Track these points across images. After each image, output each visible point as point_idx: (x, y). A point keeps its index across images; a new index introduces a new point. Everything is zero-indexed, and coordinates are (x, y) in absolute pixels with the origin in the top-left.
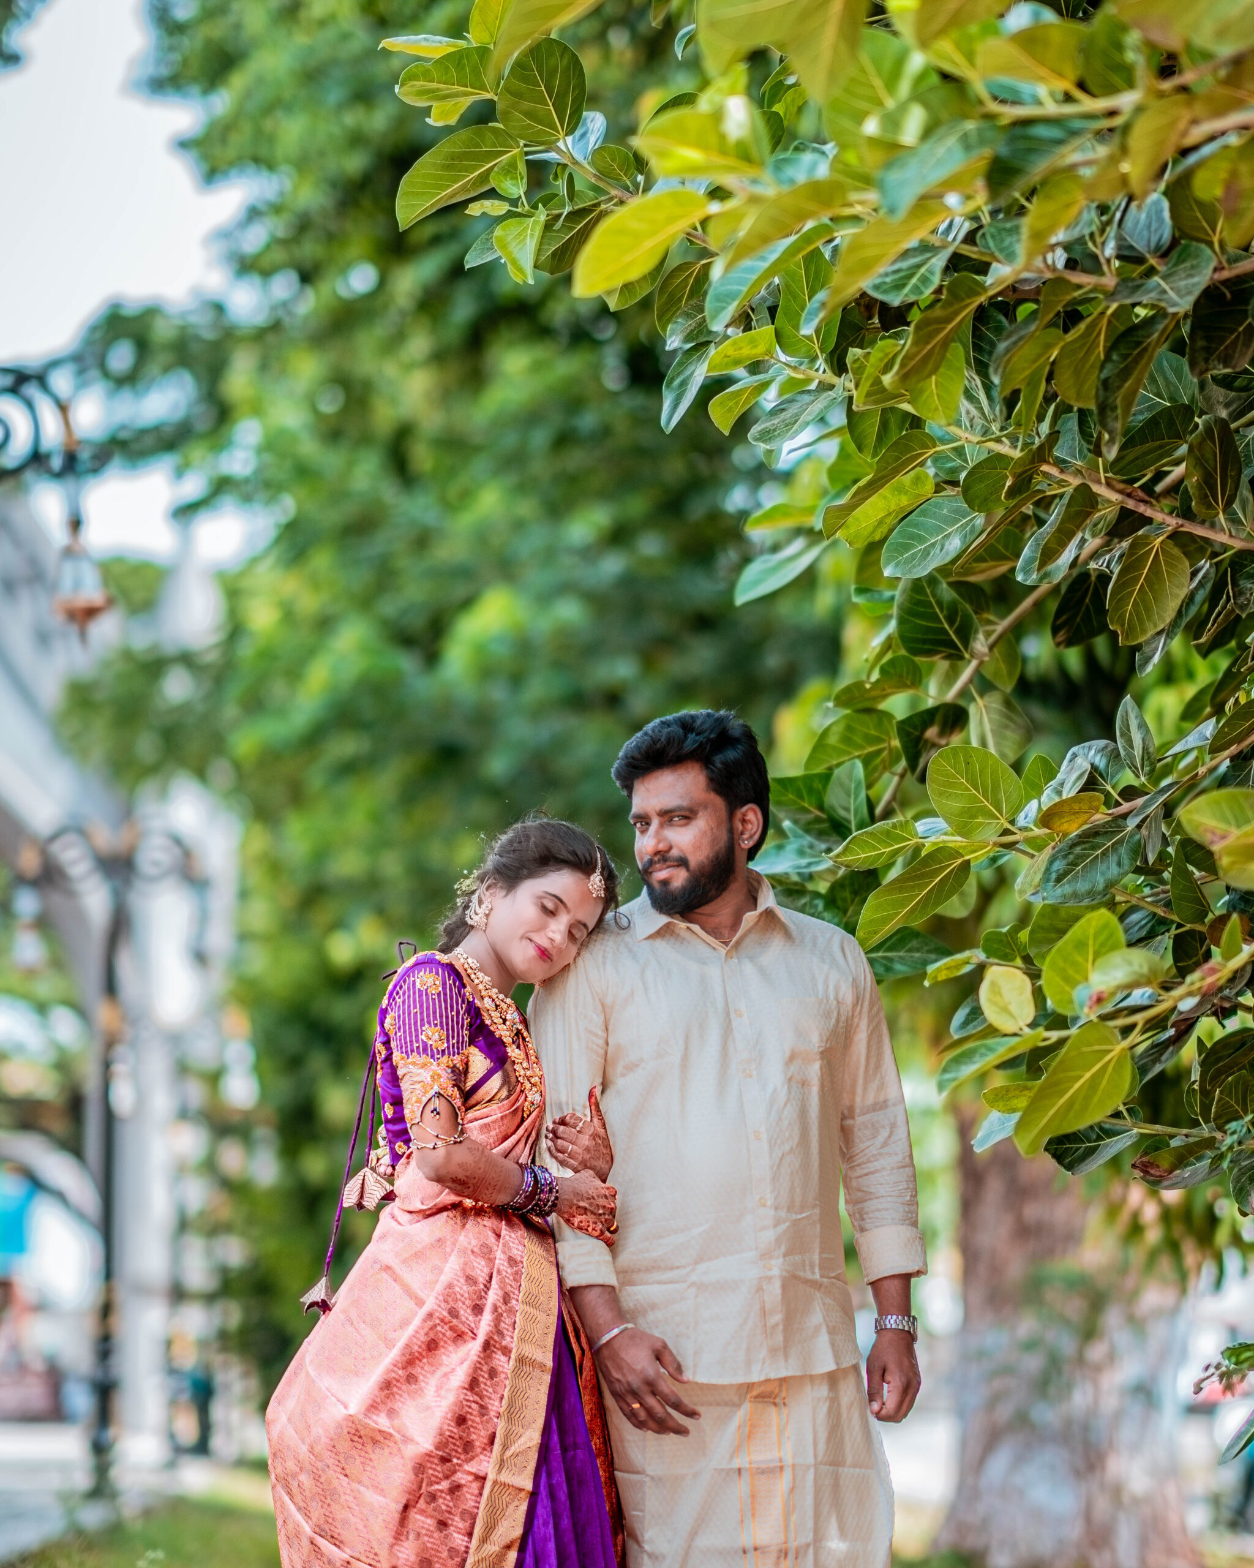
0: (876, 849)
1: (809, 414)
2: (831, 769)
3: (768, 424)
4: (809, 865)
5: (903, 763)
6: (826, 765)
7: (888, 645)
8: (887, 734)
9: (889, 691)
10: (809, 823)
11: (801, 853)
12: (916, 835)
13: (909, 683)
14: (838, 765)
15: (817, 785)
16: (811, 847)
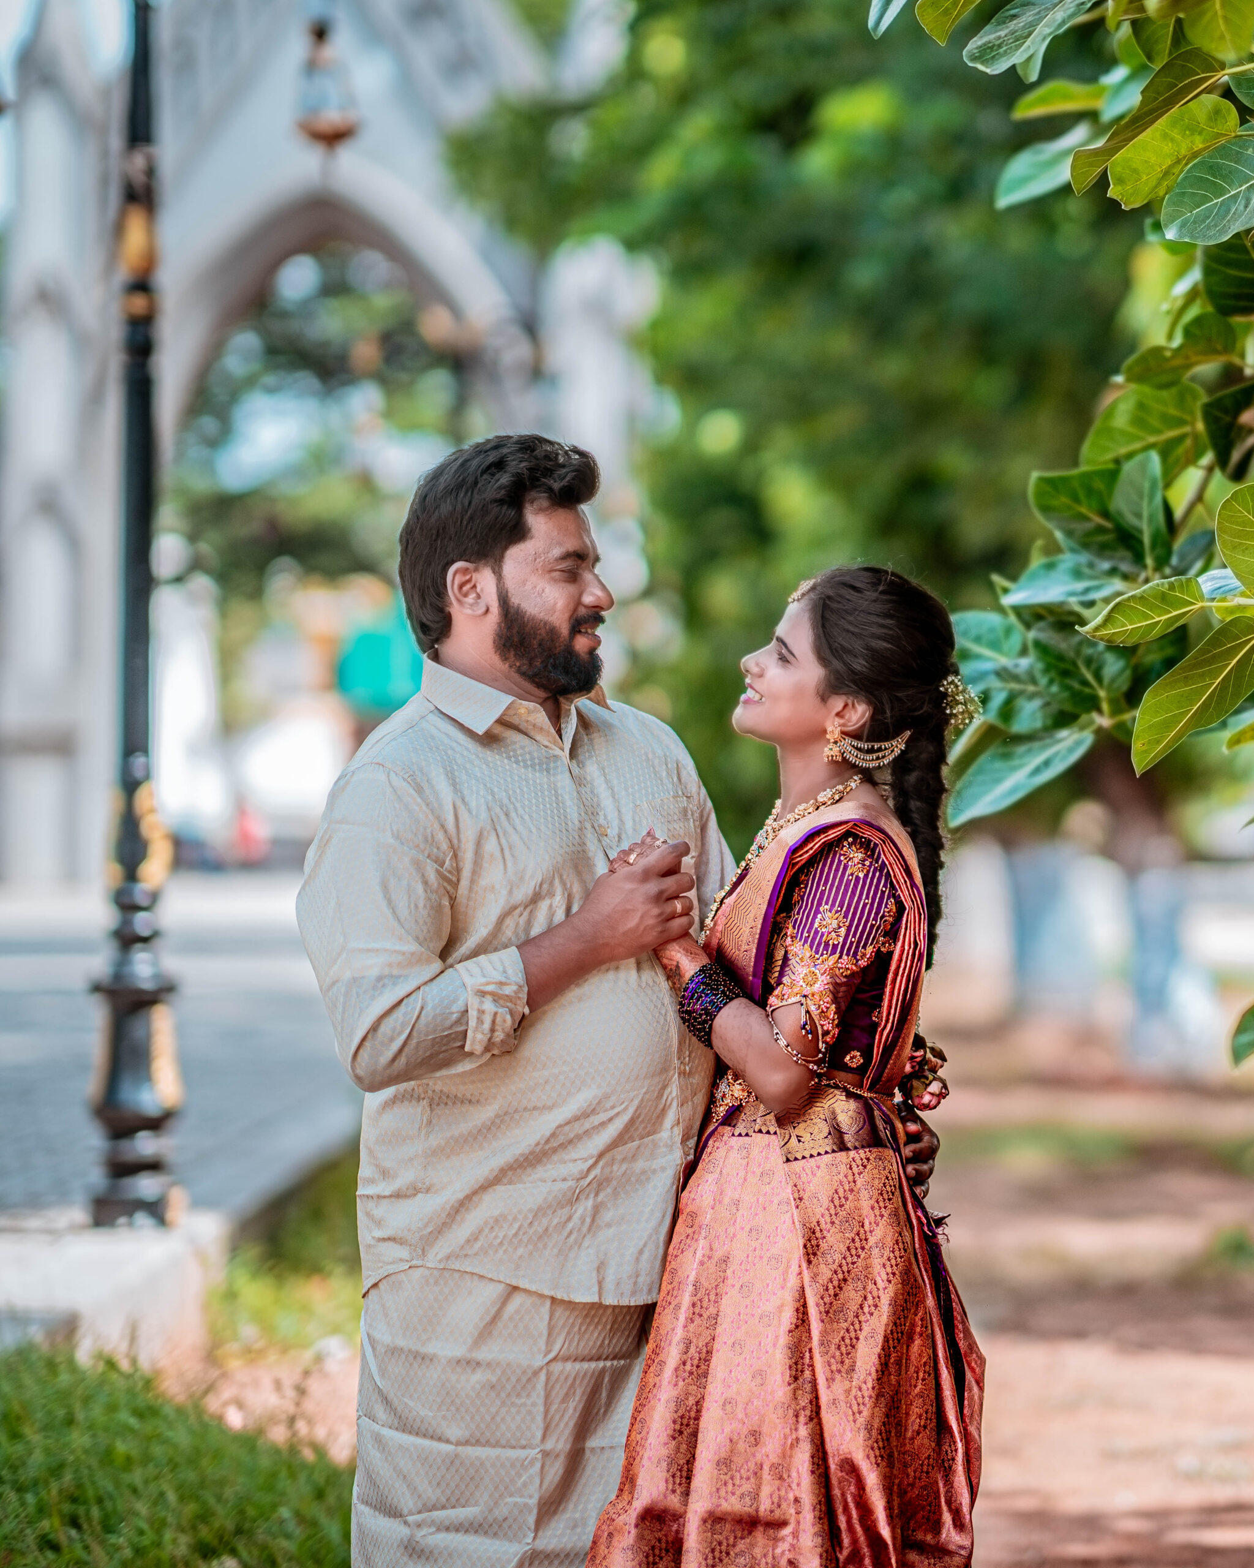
0: (1147, 617)
1: (1046, 26)
2: (1117, 462)
3: (992, 37)
4: (1087, 591)
5: (1208, 458)
6: (1110, 456)
7: (1192, 296)
8: (1192, 413)
9: (1194, 359)
10: (1088, 534)
11: (1077, 574)
12: (1202, 598)
13: (1219, 347)
14: (1130, 456)
15: (1099, 485)
16: (1091, 565)
